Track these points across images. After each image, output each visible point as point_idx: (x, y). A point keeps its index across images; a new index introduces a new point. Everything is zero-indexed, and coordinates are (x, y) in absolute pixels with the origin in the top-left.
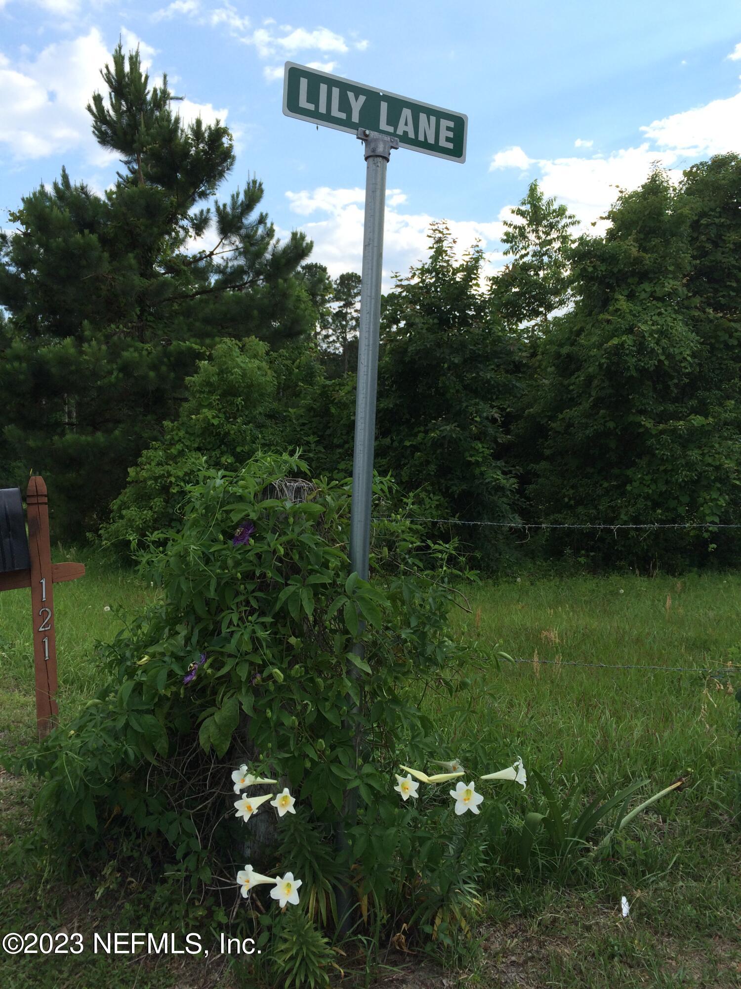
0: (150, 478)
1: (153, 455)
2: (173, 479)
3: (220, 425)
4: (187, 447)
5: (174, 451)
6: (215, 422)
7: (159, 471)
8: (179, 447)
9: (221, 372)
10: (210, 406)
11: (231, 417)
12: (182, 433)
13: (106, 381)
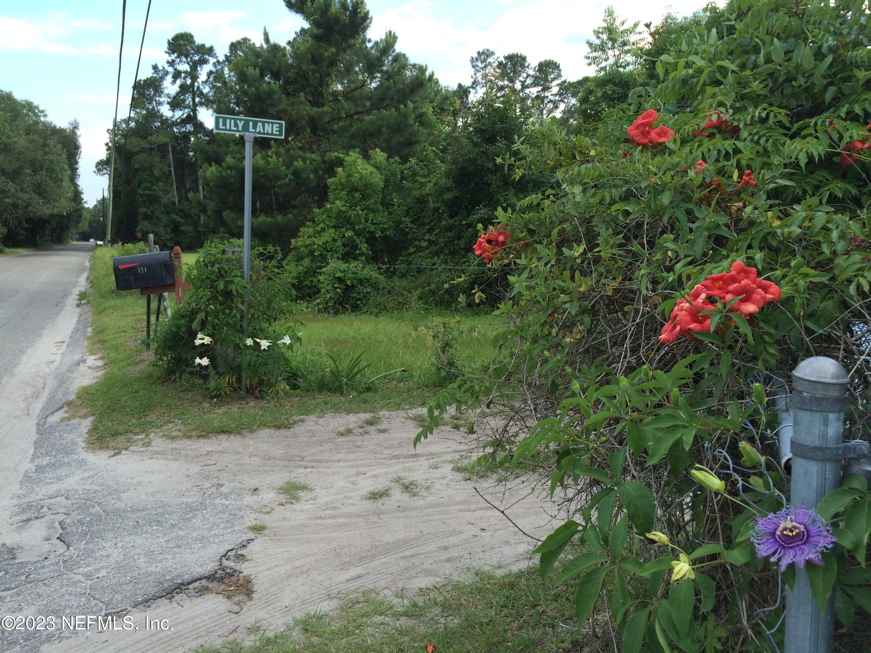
0: (303, 246)
1: (306, 231)
2: (316, 247)
3: (346, 212)
4: (327, 226)
5: (319, 228)
6: (344, 209)
7: (308, 241)
8: (322, 225)
9: (349, 176)
10: (341, 199)
11: (353, 206)
12: (324, 217)
13: (283, 181)
